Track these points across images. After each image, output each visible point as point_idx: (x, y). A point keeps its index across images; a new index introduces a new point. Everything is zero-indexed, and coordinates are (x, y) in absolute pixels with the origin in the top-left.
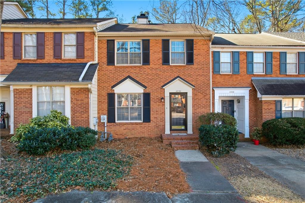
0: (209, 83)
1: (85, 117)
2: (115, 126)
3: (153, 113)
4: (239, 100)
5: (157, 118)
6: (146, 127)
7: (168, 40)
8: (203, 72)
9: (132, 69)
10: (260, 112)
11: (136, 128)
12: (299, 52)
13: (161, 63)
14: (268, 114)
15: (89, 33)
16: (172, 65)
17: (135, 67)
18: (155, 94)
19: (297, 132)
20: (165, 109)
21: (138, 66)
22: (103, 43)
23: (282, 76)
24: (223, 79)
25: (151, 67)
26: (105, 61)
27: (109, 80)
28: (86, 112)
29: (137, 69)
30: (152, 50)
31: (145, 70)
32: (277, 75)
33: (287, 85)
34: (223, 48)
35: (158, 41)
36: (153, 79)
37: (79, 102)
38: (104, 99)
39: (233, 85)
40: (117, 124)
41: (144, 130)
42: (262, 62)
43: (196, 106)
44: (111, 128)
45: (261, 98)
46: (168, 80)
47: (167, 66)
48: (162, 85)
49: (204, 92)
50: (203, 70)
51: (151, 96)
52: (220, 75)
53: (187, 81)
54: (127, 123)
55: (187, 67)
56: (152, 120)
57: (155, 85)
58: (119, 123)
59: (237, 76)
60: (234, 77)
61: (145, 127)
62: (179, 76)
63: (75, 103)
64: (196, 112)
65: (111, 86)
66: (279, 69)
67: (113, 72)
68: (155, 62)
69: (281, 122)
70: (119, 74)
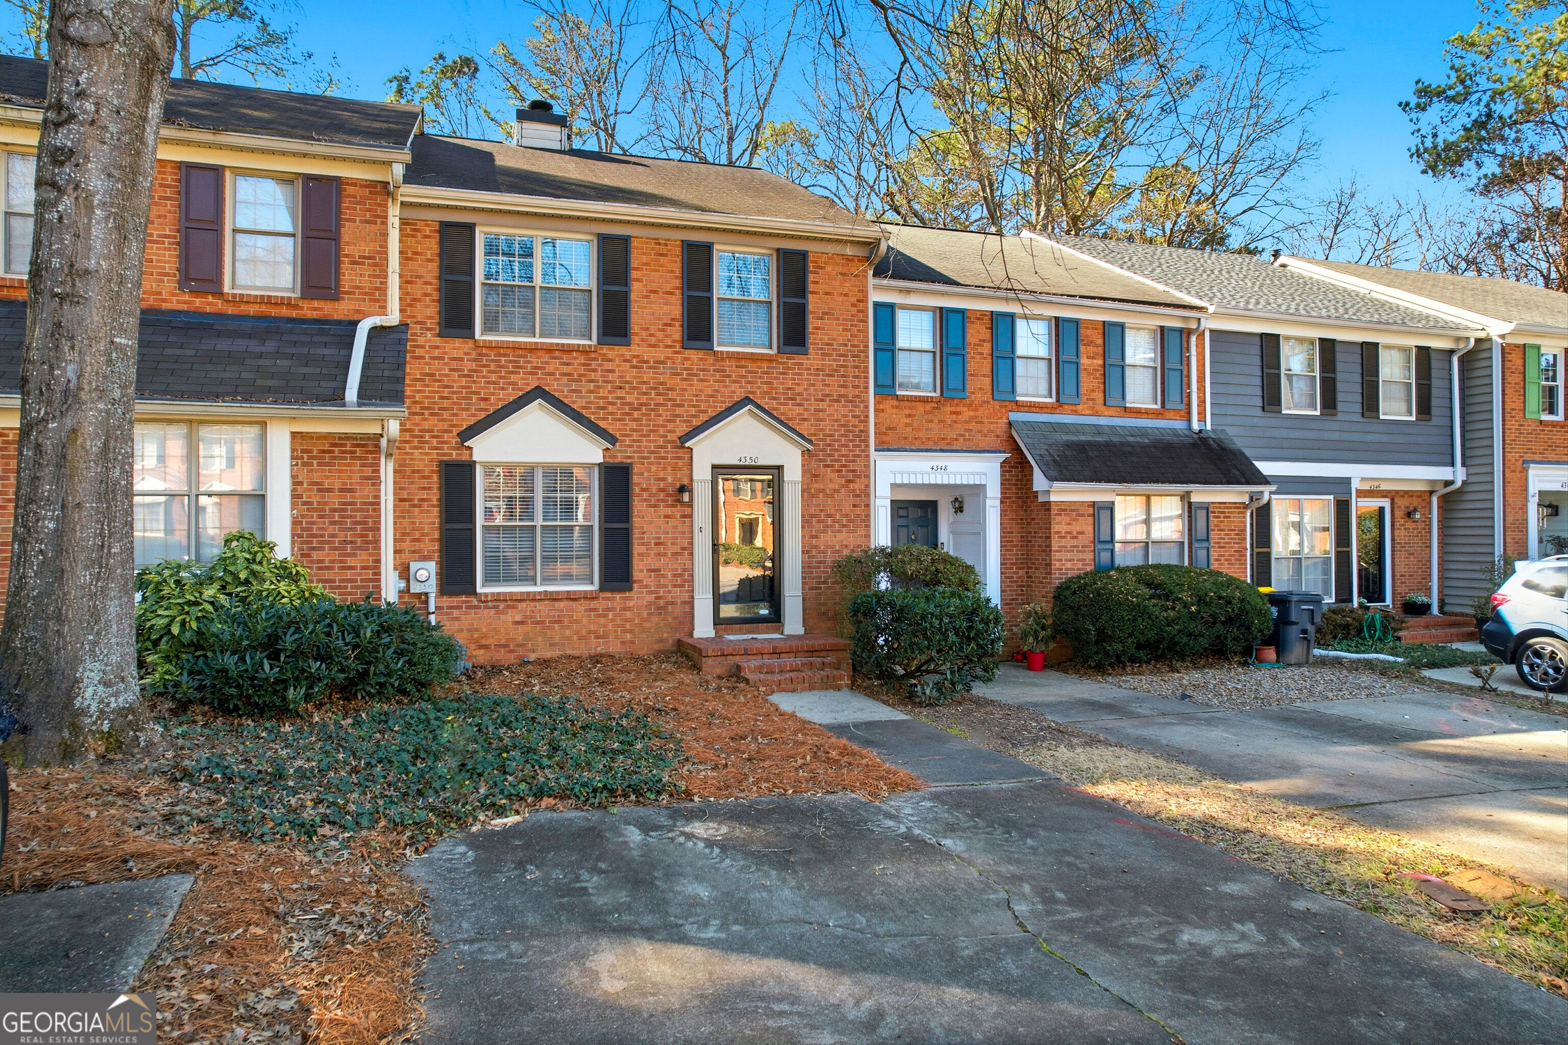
0: (866, 431)
1: (363, 568)
2: (476, 607)
3: (643, 549)
4: (961, 502)
5: (659, 570)
6: (613, 609)
7: (706, 249)
8: (842, 386)
9: (555, 358)
10: (1040, 546)
11: (572, 616)
12: (1162, 328)
13: (674, 341)
14: (1069, 556)
15: (361, 186)
16: (722, 352)
17: (567, 350)
18: (654, 468)
19: (1172, 614)
20: (692, 533)
21: (579, 345)
22: (419, 234)
23: (1110, 413)
24: (909, 416)
25: (635, 356)
26: (431, 318)
27: (446, 403)
28: (367, 542)
29: (575, 358)
30: (638, 280)
31: (608, 366)
32: (1097, 407)
33: (1129, 444)
34: (908, 291)
35: (666, 245)
36: (642, 404)
37: (335, 500)
38: (424, 489)
39: (944, 439)
40: (484, 601)
41: (605, 626)
42: (1046, 355)
43: (819, 522)
44: (457, 619)
45: (1048, 492)
46: (705, 412)
47: (701, 354)
48: (679, 433)
49: (845, 466)
50: (843, 376)
51: (636, 479)
52: (897, 397)
53: (782, 418)
54: (528, 593)
55: (781, 363)
56: (640, 581)
57: (652, 431)
58: (493, 594)
59: (957, 405)
60: (948, 409)
61: (608, 609)
62: (751, 396)
63: (311, 503)
64: (816, 547)
65: (455, 431)
66: (1102, 386)
67: (467, 366)
68: (651, 335)
69: (1117, 580)
70: (493, 377)
